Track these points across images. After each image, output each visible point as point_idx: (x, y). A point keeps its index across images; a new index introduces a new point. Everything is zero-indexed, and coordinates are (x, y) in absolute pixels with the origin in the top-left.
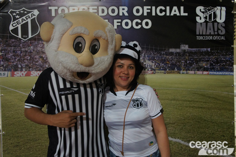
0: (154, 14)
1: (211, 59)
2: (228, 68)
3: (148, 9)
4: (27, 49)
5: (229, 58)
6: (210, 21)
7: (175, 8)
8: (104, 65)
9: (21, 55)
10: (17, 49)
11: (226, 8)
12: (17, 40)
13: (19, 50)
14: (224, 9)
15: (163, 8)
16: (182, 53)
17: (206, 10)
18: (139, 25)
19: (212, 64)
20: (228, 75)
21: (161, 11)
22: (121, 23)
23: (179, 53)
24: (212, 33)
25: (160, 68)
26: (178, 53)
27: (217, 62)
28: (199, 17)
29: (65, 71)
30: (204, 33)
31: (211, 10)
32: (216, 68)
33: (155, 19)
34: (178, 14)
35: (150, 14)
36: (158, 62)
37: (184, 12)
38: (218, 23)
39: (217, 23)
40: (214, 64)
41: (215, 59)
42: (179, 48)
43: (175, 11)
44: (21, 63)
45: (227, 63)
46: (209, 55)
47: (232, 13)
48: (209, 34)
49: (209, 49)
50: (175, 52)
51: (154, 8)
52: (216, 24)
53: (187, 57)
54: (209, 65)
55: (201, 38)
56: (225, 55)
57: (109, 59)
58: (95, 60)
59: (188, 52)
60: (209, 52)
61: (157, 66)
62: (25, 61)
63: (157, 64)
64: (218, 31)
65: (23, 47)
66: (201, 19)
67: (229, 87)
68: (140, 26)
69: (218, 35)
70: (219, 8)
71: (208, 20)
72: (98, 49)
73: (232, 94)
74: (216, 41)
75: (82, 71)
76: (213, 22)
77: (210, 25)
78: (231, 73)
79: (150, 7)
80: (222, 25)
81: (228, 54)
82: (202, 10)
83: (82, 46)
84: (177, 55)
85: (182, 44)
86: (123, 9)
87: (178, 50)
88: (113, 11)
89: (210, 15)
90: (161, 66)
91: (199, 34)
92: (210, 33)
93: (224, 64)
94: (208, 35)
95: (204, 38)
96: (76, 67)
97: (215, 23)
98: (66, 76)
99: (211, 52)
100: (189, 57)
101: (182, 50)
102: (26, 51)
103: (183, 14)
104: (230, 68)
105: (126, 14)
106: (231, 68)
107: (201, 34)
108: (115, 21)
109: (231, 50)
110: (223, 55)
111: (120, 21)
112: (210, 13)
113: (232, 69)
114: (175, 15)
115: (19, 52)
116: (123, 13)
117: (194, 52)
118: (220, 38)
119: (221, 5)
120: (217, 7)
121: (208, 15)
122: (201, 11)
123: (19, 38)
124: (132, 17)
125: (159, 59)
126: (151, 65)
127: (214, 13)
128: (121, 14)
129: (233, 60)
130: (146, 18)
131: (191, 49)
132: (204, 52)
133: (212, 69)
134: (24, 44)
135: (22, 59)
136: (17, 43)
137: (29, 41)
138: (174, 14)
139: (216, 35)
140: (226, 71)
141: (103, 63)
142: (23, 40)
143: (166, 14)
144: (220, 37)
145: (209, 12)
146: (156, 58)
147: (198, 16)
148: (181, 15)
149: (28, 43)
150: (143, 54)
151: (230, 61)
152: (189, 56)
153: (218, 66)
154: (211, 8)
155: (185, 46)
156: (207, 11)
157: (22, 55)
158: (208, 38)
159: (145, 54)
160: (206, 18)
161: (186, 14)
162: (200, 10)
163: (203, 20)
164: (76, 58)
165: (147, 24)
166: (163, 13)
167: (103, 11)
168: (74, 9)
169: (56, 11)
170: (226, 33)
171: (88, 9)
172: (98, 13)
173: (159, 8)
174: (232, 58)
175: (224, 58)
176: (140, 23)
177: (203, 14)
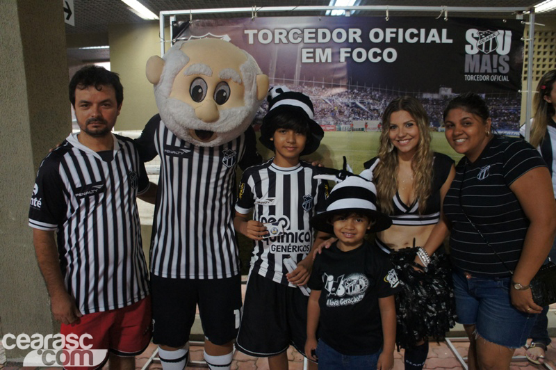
0: (400, 40)
2: (512, 125)
3: (392, 33)
5: (513, 110)
6: (487, 52)
7: (434, 31)
11: (512, 32)
14: (509, 33)
15: (415, 31)
16: (442, 100)
17: (481, 34)
18: (378, 57)
21: (412, 36)
22: (351, 53)
23: (437, 101)
24: (489, 71)
26: (435, 100)
27: (495, 116)
28: (470, 46)
30: (477, 71)
31: (488, 34)
33: (403, 48)
34: (438, 41)
35: (394, 40)
37: (448, 38)
38: (499, 55)
39: (497, 56)
41: (492, 111)
42: (437, 91)
43: (433, 36)
45: (510, 118)
47: (521, 41)
48: (484, 72)
50: (432, 98)
51: (401, 31)
52: (495, 57)
55: (472, 78)
56: (508, 105)
64: (498, 68)
66: (472, 48)
68: (379, 59)
69: (499, 73)
70: (501, 32)
71: (483, 51)
72: (228, 96)
74: (496, 84)
76: (492, 54)
77: (486, 58)
78: (516, 133)
79: (395, 30)
80: (504, 59)
81: (512, 103)
82: (476, 35)
83: (202, 91)
84: (435, 103)
85: (443, 87)
86: (355, 33)
87: (436, 96)
88: (339, 35)
89: (487, 44)
91: (468, 72)
92: (486, 70)
93: (505, 118)
94: (483, 74)
95: (476, 78)
97: (494, 55)
101: (442, 96)
103: (445, 40)
104: (515, 124)
105: (359, 40)
107: (472, 71)
108: (343, 50)
109: (518, 98)
110: (504, 105)
111: (349, 50)
112: (487, 40)
114: (433, 42)
116: (354, 39)
118: (501, 78)
119: (505, 28)
120: (499, 31)
121: (484, 43)
124: (367, 45)
127: (494, 39)
128: (351, 40)
129: (520, 113)
130: (388, 45)
138: (432, 41)
139: (494, 74)
140: (508, 130)
141: (234, 117)
143: (419, 40)
145: (485, 38)
147: (469, 44)
148: (443, 42)
150: (383, 100)
151: (515, 114)
153: (497, 121)
154: (489, 32)
155: (447, 90)
156: (483, 36)
158: (483, 78)
159: (385, 101)
160: (480, 47)
161: (450, 41)
162: (473, 35)
163: (476, 51)
164: (192, 109)
165: (390, 55)
166: (416, 39)
167: (324, 36)
168: (281, 34)
169: (255, 36)
170: (510, 71)
171: (303, 32)
172: (316, 38)
173: (409, 31)
174: (518, 110)
175: (506, 110)
176: (380, 53)
177: (476, 41)
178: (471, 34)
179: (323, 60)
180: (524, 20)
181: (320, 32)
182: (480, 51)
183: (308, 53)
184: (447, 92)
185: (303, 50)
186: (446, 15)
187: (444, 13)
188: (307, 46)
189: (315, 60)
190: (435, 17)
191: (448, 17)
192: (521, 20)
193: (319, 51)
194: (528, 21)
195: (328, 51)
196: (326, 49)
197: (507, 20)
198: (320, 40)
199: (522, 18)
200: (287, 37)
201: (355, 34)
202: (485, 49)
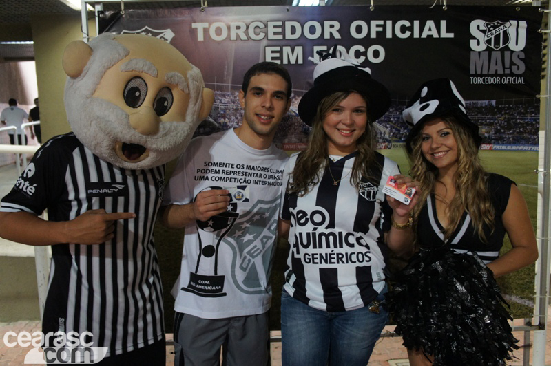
0: (389, 35)
1: (496, 122)
2: (529, 138)
3: (378, 26)
5: (530, 119)
6: (497, 48)
7: (430, 23)
8: (175, 138)
11: (527, 23)
14: (523, 24)
15: (407, 24)
17: (489, 26)
18: (362, 57)
19: (500, 130)
20: (528, 150)
21: (403, 29)
24: (500, 71)
25: (400, 138)
27: (509, 127)
28: (476, 41)
30: (485, 72)
31: (498, 26)
32: (506, 137)
33: (392, 45)
34: (436, 35)
35: (382, 35)
36: (396, 127)
37: (448, 31)
38: (512, 52)
39: (509, 52)
40: (502, 131)
41: (505, 122)
43: (430, 29)
45: (527, 129)
46: (494, 114)
47: (539, 33)
48: (494, 73)
49: (494, 102)
51: (389, 23)
52: (507, 54)
54: (492, 133)
55: (479, 80)
56: (523, 114)
58: (161, 126)
60: (495, 108)
61: (394, 133)
63: (394, 130)
64: (510, 68)
66: (478, 44)
67: (529, 173)
68: (362, 59)
69: (512, 74)
70: (514, 22)
71: (492, 46)
72: (169, 106)
73: (534, 187)
74: (508, 87)
75: (133, 141)
76: (502, 51)
77: (496, 55)
78: (534, 148)
79: (381, 22)
80: (518, 56)
81: (528, 110)
82: (482, 28)
83: (140, 95)
86: (332, 26)
88: (312, 30)
89: (497, 37)
90: (403, 134)
91: (474, 73)
92: (496, 71)
93: (521, 129)
94: (492, 76)
95: (484, 80)
96: (124, 132)
97: (506, 52)
98: (101, 147)
99: (497, 107)
103: (444, 34)
104: (532, 137)
105: (337, 36)
106: (535, 139)
107: (479, 72)
108: (317, 49)
109: (536, 105)
110: (519, 113)
111: (325, 48)
112: (497, 33)
113: (537, 139)
114: (430, 37)
116: (331, 33)
118: (514, 81)
119: (518, 18)
120: (510, 21)
121: (493, 37)
122: (481, 28)
124: (348, 41)
125: (397, 121)
126: (383, 132)
127: (505, 33)
128: (327, 36)
129: (539, 123)
130: (374, 42)
132: (483, 107)
133: (499, 139)
138: (428, 36)
139: (506, 75)
140: (523, 144)
141: (175, 133)
143: (412, 34)
144: (515, 79)
145: (494, 31)
146: (392, 119)
147: (474, 38)
148: (442, 36)
151: (532, 125)
153: (511, 134)
154: (498, 23)
156: (492, 29)
158: (492, 80)
160: (489, 42)
161: (451, 35)
162: (478, 27)
163: (483, 47)
164: (126, 114)
165: (376, 54)
166: (408, 34)
167: (293, 30)
168: (238, 28)
169: (206, 31)
170: (526, 71)
171: (266, 26)
172: (283, 33)
173: (399, 24)
174: (537, 120)
175: (522, 119)
176: (363, 52)
177: (482, 35)
178: (476, 26)
179: (293, 61)
180: (543, 7)
181: (288, 25)
182: (488, 47)
183: (273, 52)
185: (267, 48)
186: (445, 3)
188: (272, 43)
189: (282, 61)
190: (428, 7)
191: (447, 6)
192: (538, 7)
193: (287, 50)
194: (548, 9)
195: (299, 50)
196: (296, 48)
197: (521, 7)
198: (289, 36)
199: (540, 5)
200: (246, 32)
201: (332, 29)
202: (495, 45)
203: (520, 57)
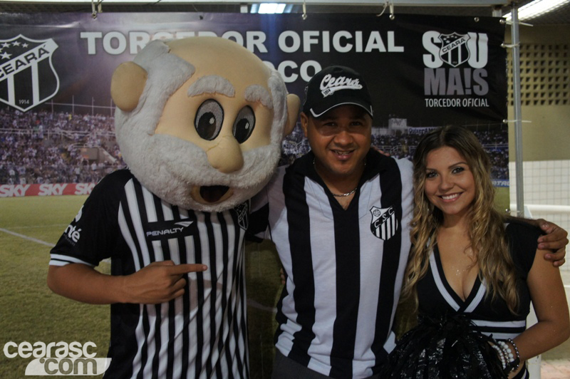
0: (326, 49)
2: (497, 171)
3: (312, 37)
4: (28, 133)
5: (498, 148)
6: (455, 64)
7: (375, 35)
8: (265, 169)
9: (16, 146)
10: (6, 132)
11: (488, 36)
12: (4, 110)
13: (10, 135)
14: (484, 37)
15: (348, 35)
16: (392, 138)
17: (445, 39)
18: (293, 75)
20: (496, 186)
21: (343, 42)
23: (385, 139)
24: (460, 92)
26: (383, 137)
28: (430, 56)
29: (175, 183)
30: (442, 93)
31: (455, 39)
33: (330, 60)
34: (382, 49)
35: (317, 48)
37: (397, 44)
38: (473, 69)
39: (470, 70)
42: (386, 125)
43: (375, 42)
44: (16, 164)
45: (495, 160)
47: (502, 48)
48: (452, 93)
50: (377, 134)
51: (326, 34)
52: (467, 71)
53: (404, 148)
55: (436, 103)
56: (490, 142)
57: (274, 154)
58: (246, 157)
59: (406, 136)
62: (24, 159)
64: (472, 88)
65: (20, 128)
66: (433, 59)
68: (294, 77)
69: (474, 96)
70: (473, 35)
71: (450, 62)
72: (251, 128)
74: (470, 111)
75: (214, 183)
76: (462, 68)
77: (454, 73)
78: (504, 183)
79: (316, 33)
80: (480, 74)
81: (495, 138)
82: (437, 40)
83: (215, 122)
84: (383, 142)
85: (393, 117)
86: (256, 38)
87: (383, 132)
89: (455, 52)
91: (429, 94)
92: (456, 91)
94: (451, 97)
95: (441, 103)
96: (203, 174)
97: (465, 69)
98: (175, 194)
100: (410, 147)
101: (393, 131)
102: (27, 137)
103: (393, 48)
104: (501, 170)
105: (263, 49)
106: (504, 172)
107: (435, 93)
109: (503, 131)
110: (485, 142)
112: (454, 47)
113: (506, 173)
114: (375, 51)
115: (11, 139)
116: (255, 46)
117: (420, 135)
118: (477, 103)
119: (478, 30)
120: (469, 33)
121: (450, 52)
122: (435, 41)
123: (11, 107)
124: (276, 56)
127: (464, 47)
129: (507, 153)
130: (308, 57)
131: (413, 129)
134: (21, 120)
135: (19, 155)
136: (4, 118)
137: (33, 112)
138: (373, 50)
139: (468, 97)
141: (263, 163)
142: (20, 111)
143: (354, 48)
144: (477, 101)
145: (451, 45)
147: (428, 53)
148: (389, 50)
149: (31, 117)
150: (303, 140)
151: (501, 155)
152: (409, 144)
154: (455, 35)
155: (400, 121)
156: (448, 42)
157: (18, 145)
158: (451, 103)
160: (445, 57)
161: (401, 49)
162: (432, 39)
163: (439, 63)
164: (203, 152)
165: (311, 71)
166: (349, 47)
168: (140, 38)
169: (99, 42)
170: (489, 92)
173: (338, 35)
174: (505, 149)
175: (488, 149)
176: (295, 69)
177: (438, 49)
178: (430, 38)
182: (444, 63)
184: (400, 125)
186: (392, 11)
187: (388, 8)
190: (375, 14)
191: (395, 14)
192: (499, 19)
197: (479, 18)
199: (500, 15)
202: (452, 60)
203: (483, 75)
